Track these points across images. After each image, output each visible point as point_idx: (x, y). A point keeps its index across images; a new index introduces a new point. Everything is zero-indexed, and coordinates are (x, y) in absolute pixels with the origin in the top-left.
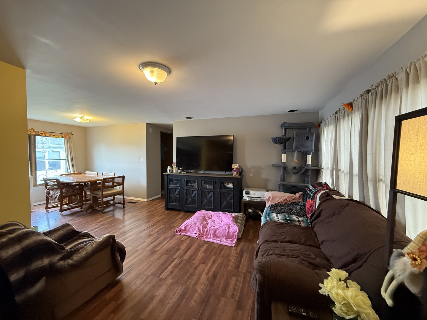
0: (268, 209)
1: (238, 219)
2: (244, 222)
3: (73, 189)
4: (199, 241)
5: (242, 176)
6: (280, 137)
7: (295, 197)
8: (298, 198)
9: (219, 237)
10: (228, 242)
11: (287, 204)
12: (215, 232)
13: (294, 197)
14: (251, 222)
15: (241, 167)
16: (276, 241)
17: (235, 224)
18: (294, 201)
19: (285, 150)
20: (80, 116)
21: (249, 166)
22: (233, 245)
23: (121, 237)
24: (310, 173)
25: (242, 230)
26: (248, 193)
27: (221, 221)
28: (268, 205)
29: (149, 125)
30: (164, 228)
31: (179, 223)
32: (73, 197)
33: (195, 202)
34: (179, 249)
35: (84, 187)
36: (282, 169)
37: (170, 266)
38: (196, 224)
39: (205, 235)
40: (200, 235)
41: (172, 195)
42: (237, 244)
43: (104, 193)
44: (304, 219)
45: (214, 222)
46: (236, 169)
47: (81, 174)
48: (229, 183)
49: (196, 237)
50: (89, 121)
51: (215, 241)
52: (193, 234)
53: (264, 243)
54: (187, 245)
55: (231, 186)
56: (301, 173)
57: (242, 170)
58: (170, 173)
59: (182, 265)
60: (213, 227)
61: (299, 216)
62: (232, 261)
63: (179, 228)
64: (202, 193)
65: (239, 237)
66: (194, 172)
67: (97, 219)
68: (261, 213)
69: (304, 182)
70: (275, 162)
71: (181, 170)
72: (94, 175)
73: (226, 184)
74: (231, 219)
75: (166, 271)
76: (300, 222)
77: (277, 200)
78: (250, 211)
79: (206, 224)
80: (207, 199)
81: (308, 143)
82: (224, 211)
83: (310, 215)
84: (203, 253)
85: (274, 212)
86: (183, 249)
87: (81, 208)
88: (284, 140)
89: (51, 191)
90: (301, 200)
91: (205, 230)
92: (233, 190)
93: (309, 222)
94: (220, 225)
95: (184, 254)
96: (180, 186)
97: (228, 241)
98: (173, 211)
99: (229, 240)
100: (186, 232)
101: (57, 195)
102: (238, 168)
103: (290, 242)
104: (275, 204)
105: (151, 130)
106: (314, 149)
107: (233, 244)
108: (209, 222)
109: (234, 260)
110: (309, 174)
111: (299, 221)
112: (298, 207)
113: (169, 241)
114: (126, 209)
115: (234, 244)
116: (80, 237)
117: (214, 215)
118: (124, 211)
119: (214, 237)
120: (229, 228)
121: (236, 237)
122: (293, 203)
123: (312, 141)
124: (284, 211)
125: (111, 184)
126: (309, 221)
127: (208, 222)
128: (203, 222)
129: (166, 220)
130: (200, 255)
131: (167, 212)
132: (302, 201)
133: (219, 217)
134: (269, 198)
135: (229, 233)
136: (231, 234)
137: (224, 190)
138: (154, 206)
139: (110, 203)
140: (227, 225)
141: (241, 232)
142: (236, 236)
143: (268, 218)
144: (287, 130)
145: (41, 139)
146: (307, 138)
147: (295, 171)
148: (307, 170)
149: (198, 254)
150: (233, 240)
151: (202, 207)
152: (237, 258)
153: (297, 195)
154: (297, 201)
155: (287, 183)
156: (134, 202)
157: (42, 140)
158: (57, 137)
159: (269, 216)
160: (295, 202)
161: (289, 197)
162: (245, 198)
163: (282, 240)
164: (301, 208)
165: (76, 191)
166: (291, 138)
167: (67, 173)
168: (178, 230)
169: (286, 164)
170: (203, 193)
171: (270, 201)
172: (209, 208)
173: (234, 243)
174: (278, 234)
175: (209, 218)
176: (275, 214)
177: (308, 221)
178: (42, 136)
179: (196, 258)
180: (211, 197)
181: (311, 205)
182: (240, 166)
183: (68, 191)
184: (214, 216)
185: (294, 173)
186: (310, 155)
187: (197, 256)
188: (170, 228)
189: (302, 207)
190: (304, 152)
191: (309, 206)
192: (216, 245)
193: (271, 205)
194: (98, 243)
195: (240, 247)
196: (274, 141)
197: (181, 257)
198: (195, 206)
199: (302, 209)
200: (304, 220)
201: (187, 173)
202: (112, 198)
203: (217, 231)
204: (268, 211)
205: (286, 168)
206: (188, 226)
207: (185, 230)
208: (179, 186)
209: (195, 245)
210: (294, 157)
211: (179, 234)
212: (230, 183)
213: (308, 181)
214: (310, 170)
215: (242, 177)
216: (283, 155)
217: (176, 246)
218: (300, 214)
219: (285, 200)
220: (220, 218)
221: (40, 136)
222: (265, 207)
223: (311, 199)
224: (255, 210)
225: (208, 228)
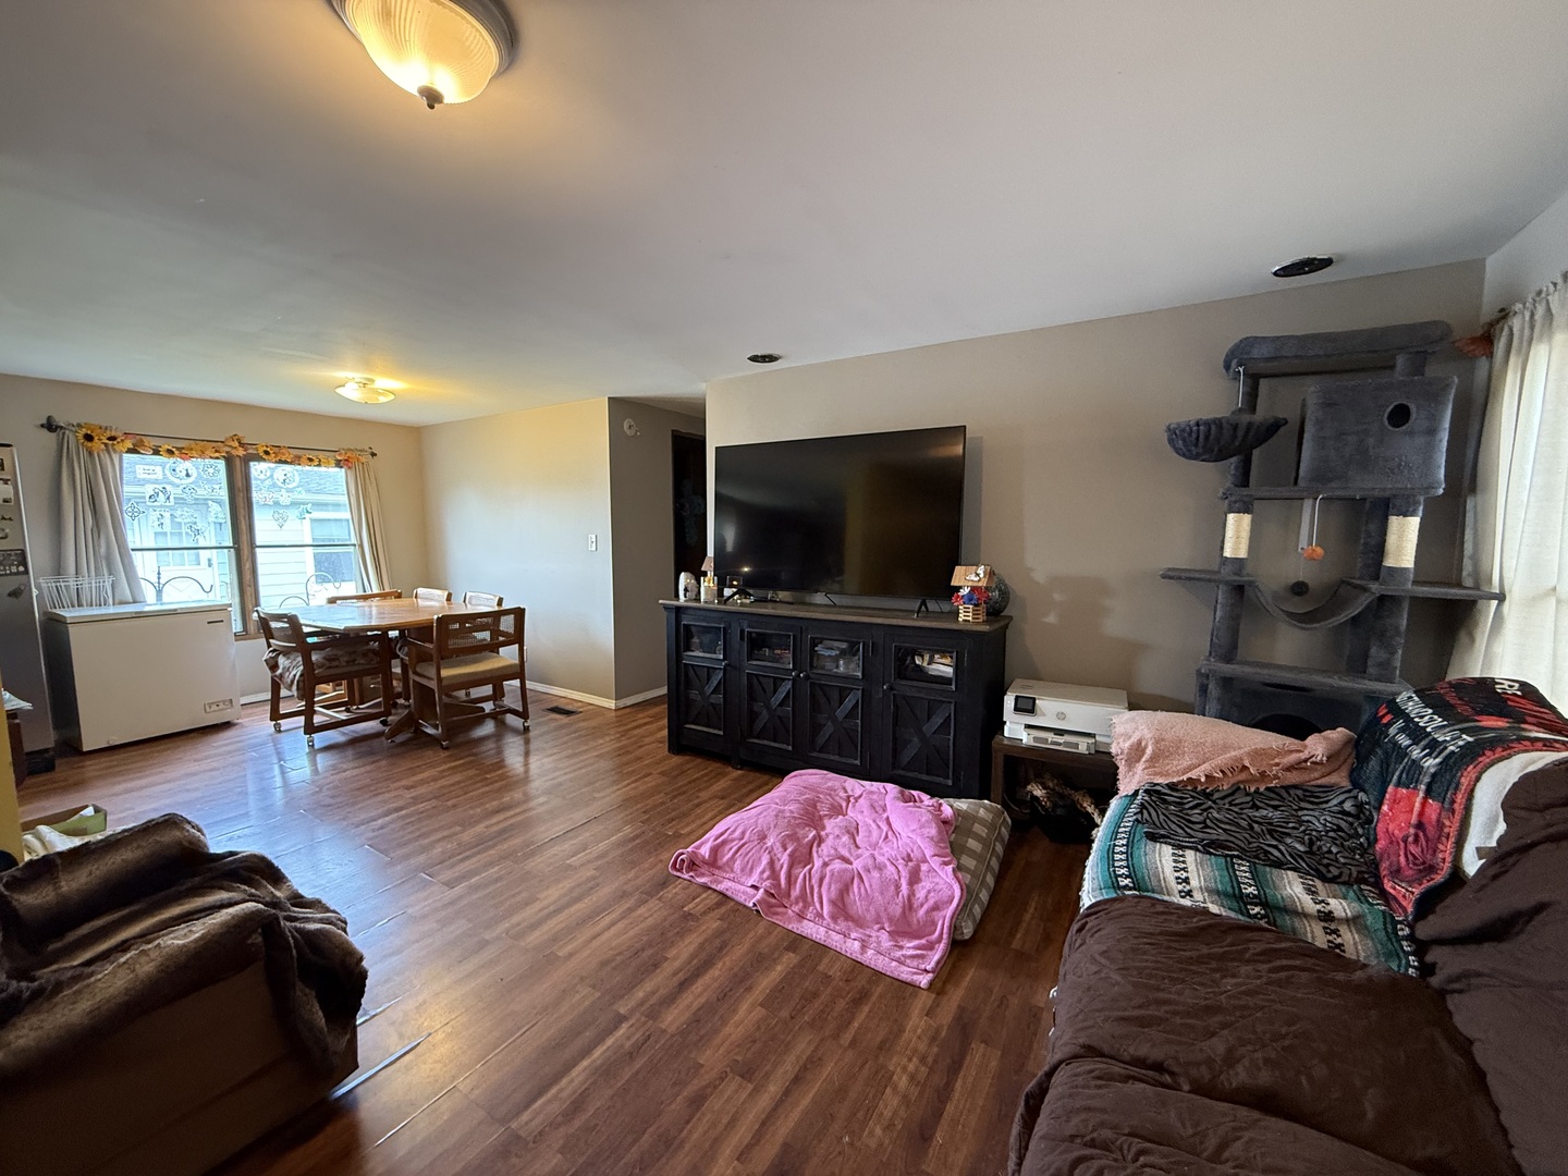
0: (1127, 808)
1: (970, 833)
2: (999, 848)
3: (350, 654)
4: (760, 929)
5: (1002, 623)
6: (1218, 423)
7: (1303, 756)
8: (1321, 763)
9: (859, 922)
10: (899, 954)
11: (1248, 794)
12: (845, 889)
13: (1293, 758)
14: (1040, 851)
15: (1001, 581)
16: (1159, 1067)
17: (946, 864)
18: (1293, 778)
19: (1245, 491)
20: (359, 376)
21: (1040, 576)
22: (924, 980)
23: (453, 866)
24: (1405, 622)
25: (984, 896)
26: (1026, 706)
27: (887, 837)
28: (1130, 782)
29: (619, 407)
30: (637, 837)
31: (703, 820)
32: (367, 679)
33: (788, 731)
34: (656, 966)
35: (398, 646)
36: (1221, 595)
37: (585, 1063)
38: (763, 838)
39: (797, 903)
40: (773, 895)
41: (694, 694)
42: (945, 976)
43: (445, 673)
44: (1365, 906)
45: (852, 831)
46: (973, 589)
47: (399, 596)
48: (936, 656)
49: (751, 905)
50: (392, 397)
51: (835, 940)
52: (745, 887)
53: (1076, 1057)
54: (702, 946)
55: (943, 667)
56: (1343, 617)
57: (1005, 594)
58: (690, 600)
59: (638, 1064)
60: (837, 865)
61: (1324, 879)
62: (895, 1088)
63: (689, 849)
64: (813, 696)
65: (959, 938)
66: (791, 600)
67: (413, 771)
68: (1096, 807)
69: (1358, 666)
70: (1180, 553)
71: (735, 590)
72: (439, 601)
73: (922, 656)
74: (933, 831)
75: (553, 1091)
76: (1333, 926)
77: (1186, 762)
78: (1039, 792)
79: (814, 838)
80: (834, 720)
81: (1405, 445)
82: (905, 783)
83: (1416, 891)
84: (761, 1005)
85: (1163, 836)
86: (677, 964)
87: (384, 723)
88: (1240, 434)
89: (281, 656)
90: (1340, 779)
91: (801, 873)
92: (953, 687)
93: (1406, 938)
94: (876, 853)
95: (671, 999)
96: (725, 659)
97: (901, 948)
98: (699, 760)
99: (910, 946)
100: (716, 872)
101: (294, 672)
102: (983, 583)
103: (1266, 1102)
104: (1172, 786)
105: (630, 427)
106: (1442, 477)
107: (926, 971)
108: (827, 835)
109: (912, 1078)
110: (1397, 628)
111: (1327, 917)
112: (1318, 820)
113: (631, 910)
114: (532, 734)
115: (931, 975)
116: (213, 879)
117: (860, 796)
118: (527, 742)
119: (834, 918)
120: (914, 878)
121: (945, 936)
122: (1287, 788)
123: (1432, 432)
124: (1224, 837)
125: (485, 635)
126: (1407, 931)
127: (823, 833)
128: (801, 832)
129: (659, 798)
130: (746, 1015)
131: (676, 760)
132: (1346, 784)
133: (878, 809)
134: (1137, 751)
135: (909, 906)
136: (922, 912)
137: (907, 688)
138: (636, 732)
139: (483, 709)
140: (909, 858)
141: (977, 910)
142: (945, 930)
143: (1124, 871)
144: (1263, 382)
145: (268, 474)
146: (1400, 416)
147: (1299, 606)
148: (1385, 602)
149: (735, 1011)
150: (930, 947)
151: (814, 754)
152: (931, 1069)
153: (1317, 746)
154: (1313, 778)
155: (1247, 669)
156: (569, 708)
157: (272, 476)
158: (319, 465)
159: (1129, 855)
160: (1295, 787)
161: (1257, 754)
162: (1010, 729)
163: (1204, 1073)
164: (1340, 829)
165: (362, 661)
166: (1286, 422)
167: (361, 593)
168: (683, 860)
169: (1249, 569)
170: (817, 693)
171: (1140, 766)
172: (844, 760)
173: (929, 968)
174: (1178, 1020)
175: (837, 810)
176: (1167, 850)
177: (1395, 931)
178: (270, 461)
179: (716, 1031)
180: (851, 714)
181: (1420, 826)
182: (991, 574)
183: (334, 660)
184: (861, 801)
185: (1290, 615)
186: (1413, 514)
187: (724, 1022)
188: (662, 842)
189: (1343, 825)
190: (1363, 499)
191: (1401, 829)
192: (838, 965)
193: (1146, 791)
194: (170, 957)
195: (956, 996)
196: (1180, 443)
197: (653, 1014)
198: (784, 746)
199: (1351, 837)
200: (1370, 920)
201: (762, 600)
202: (487, 690)
203: (856, 890)
204: (1128, 823)
205: (1246, 587)
206: (727, 847)
207: (713, 862)
208: (721, 657)
209: (737, 953)
210: (1299, 527)
211: (686, 876)
212: (943, 653)
213: (1386, 665)
214: (1406, 605)
215: (1006, 626)
216: (1231, 517)
217: (650, 946)
218: (1335, 871)
219: (1232, 770)
220: (885, 816)
221: (264, 460)
222: (1114, 792)
223: (1423, 787)
224: (1068, 791)
225: (818, 863)
